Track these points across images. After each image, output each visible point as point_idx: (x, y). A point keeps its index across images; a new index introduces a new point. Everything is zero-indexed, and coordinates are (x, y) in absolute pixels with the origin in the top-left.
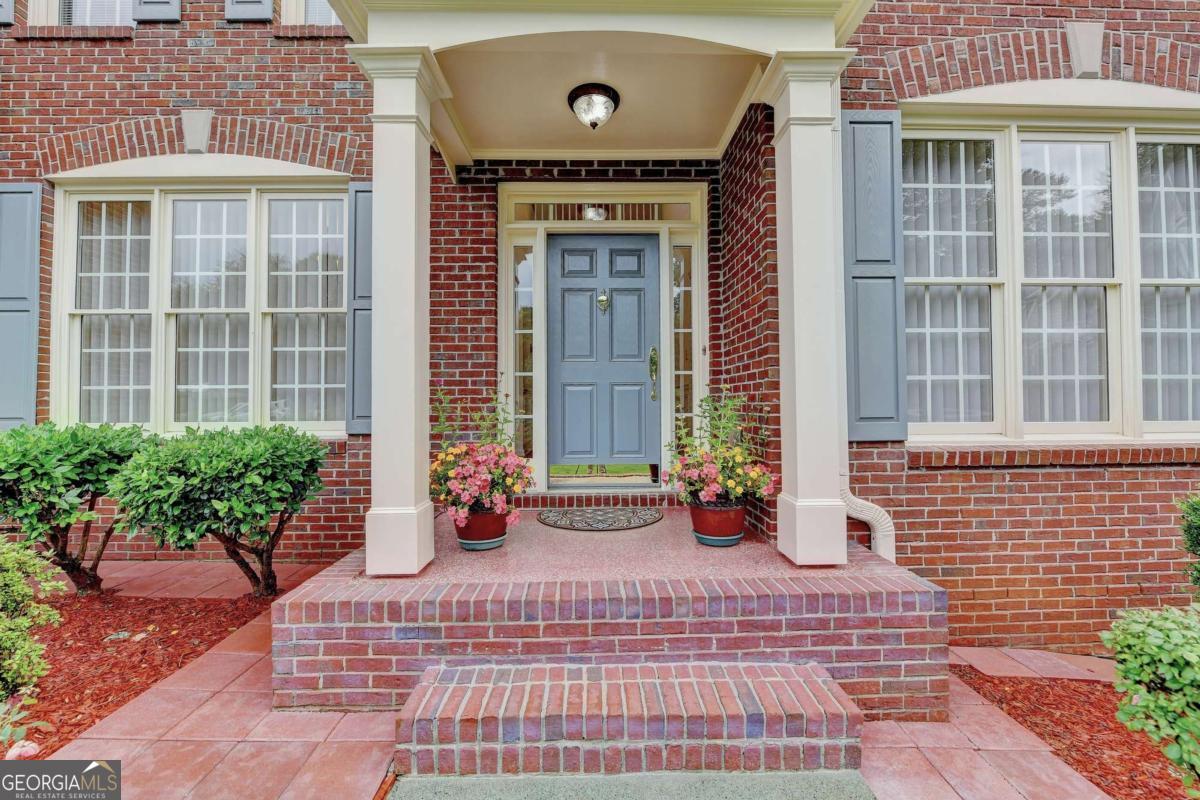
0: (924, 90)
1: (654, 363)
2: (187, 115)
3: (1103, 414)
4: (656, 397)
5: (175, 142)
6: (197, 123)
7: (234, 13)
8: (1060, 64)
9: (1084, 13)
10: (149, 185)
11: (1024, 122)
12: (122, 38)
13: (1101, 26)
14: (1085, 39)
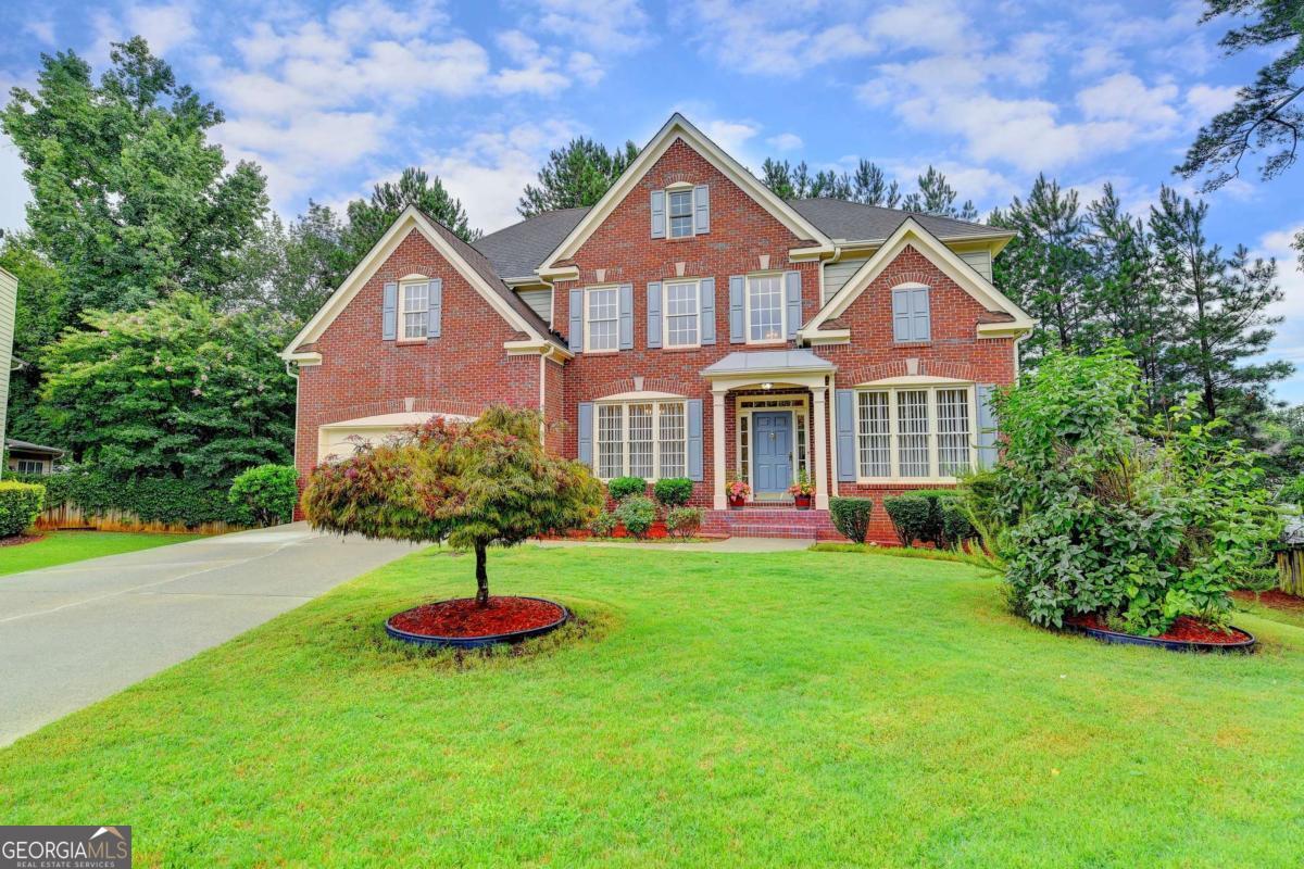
0: (861, 382)
1: (791, 457)
2: (636, 379)
3: (928, 475)
4: (792, 469)
5: (632, 388)
6: (639, 381)
7: (650, 345)
8: (904, 371)
9: (912, 357)
10: (622, 401)
11: (896, 386)
12: (615, 356)
13: (917, 360)
14: (912, 364)
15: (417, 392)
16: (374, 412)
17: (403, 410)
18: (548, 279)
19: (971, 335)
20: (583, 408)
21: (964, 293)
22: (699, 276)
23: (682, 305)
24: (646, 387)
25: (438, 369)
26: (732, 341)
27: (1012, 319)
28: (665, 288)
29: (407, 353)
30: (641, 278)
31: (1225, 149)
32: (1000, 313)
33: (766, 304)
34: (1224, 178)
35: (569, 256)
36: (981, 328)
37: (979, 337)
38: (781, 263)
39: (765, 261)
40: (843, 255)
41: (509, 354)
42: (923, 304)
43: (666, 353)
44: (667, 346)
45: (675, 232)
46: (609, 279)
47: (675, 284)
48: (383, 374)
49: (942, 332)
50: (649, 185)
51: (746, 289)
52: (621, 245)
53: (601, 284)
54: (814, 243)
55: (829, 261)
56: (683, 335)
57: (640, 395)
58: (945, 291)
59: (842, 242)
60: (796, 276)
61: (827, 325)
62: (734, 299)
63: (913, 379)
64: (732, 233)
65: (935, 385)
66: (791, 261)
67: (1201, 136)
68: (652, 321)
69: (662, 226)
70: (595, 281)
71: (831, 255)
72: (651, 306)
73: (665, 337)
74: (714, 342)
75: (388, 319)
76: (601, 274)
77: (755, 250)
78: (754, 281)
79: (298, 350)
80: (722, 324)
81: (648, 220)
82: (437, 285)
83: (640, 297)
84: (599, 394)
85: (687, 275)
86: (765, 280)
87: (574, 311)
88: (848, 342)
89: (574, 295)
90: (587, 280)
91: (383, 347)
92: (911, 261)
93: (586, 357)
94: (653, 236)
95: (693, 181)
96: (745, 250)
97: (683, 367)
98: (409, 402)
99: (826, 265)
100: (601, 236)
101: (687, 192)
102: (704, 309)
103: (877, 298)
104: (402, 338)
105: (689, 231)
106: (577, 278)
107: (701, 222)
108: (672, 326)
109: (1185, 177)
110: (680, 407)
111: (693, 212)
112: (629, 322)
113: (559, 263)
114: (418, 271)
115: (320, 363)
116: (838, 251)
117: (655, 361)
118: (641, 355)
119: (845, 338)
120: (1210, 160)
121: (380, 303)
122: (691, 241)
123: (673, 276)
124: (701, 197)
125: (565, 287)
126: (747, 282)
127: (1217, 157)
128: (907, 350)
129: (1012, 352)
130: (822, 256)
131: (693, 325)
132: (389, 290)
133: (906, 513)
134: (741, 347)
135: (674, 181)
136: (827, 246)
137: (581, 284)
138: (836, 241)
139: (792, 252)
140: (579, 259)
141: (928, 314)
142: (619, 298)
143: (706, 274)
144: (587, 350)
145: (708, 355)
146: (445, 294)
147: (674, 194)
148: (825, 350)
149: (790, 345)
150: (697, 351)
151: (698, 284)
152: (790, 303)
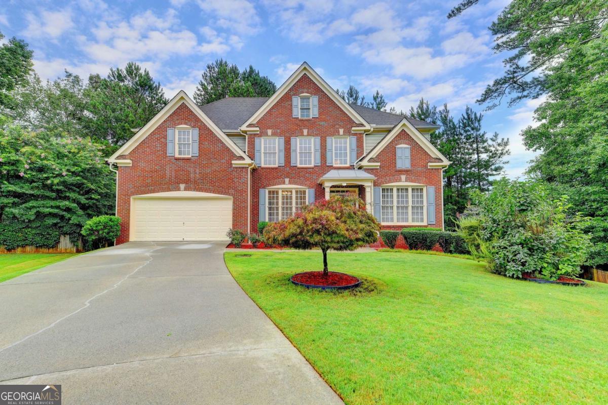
0: (383, 184)
2: (285, 179)
3: (408, 222)
5: (284, 183)
6: (287, 180)
7: (292, 165)
8: (400, 180)
9: (403, 174)
10: (279, 189)
11: (397, 186)
12: (276, 169)
13: (405, 176)
14: (403, 177)
15: (186, 182)
16: (164, 190)
17: (179, 190)
18: (245, 132)
19: (426, 166)
20: (261, 191)
21: (424, 150)
22: (313, 136)
23: (305, 148)
24: (290, 183)
25: (197, 171)
26: (328, 165)
27: (442, 161)
28: (298, 140)
29: (180, 163)
30: (287, 135)
31: (496, 94)
32: (437, 159)
33: (341, 150)
34: (495, 106)
35: (255, 122)
36: (430, 164)
37: (429, 167)
38: (348, 132)
39: (341, 131)
40: (374, 131)
41: (233, 166)
42: (408, 153)
43: (299, 168)
44: (299, 166)
45: (302, 116)
46: (274, 134)
47: (303, 139)
48: (168, 173)
49: (415, 165)
50: (292, 93)
51: (333, 142)
52: (279, 119)
53: (269, 136)
54: (362, 125)
55: (368, 133)
56: (305, 161)
57: (287, 186)
58: (416, 148)
59: (374, 125)
60: (354, 139)
61: (371, 160)
62: (328, 147)
63: (403, 183)
64: (328, 118)
65: (411, 186)
66: (352, 132)
67: (487, 88)
68: (293, 154)
69: (297, 113)
70: (267, 135)
71: (369, 130)
72: (293, 148)
73: (298, 161)
74: (320, 165)
75: (169, 146)
76: (270, 132)
77: (337, 126)
78: (336, 139)
79: (118, 158)
80: (323, 157)
81: (291, 110)
82: (196, 131)
83: (288, 143)
84: (269, 185)
85: (308, 135)
86: (340, 139)
87: (257, 147)
88: (378, 167)
89: (257, 140)
90: (262, 134)
91: (167, 159)
92: (404, 136)
93: (263, 168)
94: (294, 117)
95: (311, 93)
96: (333, 126)
97: (306, 175)
98: (182, 186)
99: (366, 135)
100: (269, 114)
101: (308, 98)
102: (316, 150)
103: (390, 150)
104: (177, 156)
105: (308, 116)
106: (258, 133)
107: (314, 112)
108: (301, 157)
109: (480, 104)
110: (305, 192)
111: (311, 107)
112: (282, 154)
113: (250, 125)
114: (185, 124)
115: (131, 165)
116: (372, 129)
117: (294, 172)
118: (288, 169)
119: (378, 166)
120: (490, 98)
121: (165, 137)
122: (310, 120)
123: (302, 135)
124: (314, 101)
125: (253, 136)
126: (334, 140)
127: (492, 97)
128: (401, 172)
129: (441, 174)
130: (365, 131)
131: (310, 157)
132: (170, 132)
133: (414, 237)
134: (331, 167)
135: (303, 93)
136: (368, 127)
137: (260, 135)
138: (371, 125)
139: (353, 128)
140: (259, 123)
141: (410, 158)
142: (277, 143)
143: (317, 135)
144: (263, 165)
145: (317, 170)
146: (200, 136)
147: (303, 98)
148: (369, 170)
149: (352, 167)
150: (313, 168)
151: (313, 139)
152: (351, 150)
